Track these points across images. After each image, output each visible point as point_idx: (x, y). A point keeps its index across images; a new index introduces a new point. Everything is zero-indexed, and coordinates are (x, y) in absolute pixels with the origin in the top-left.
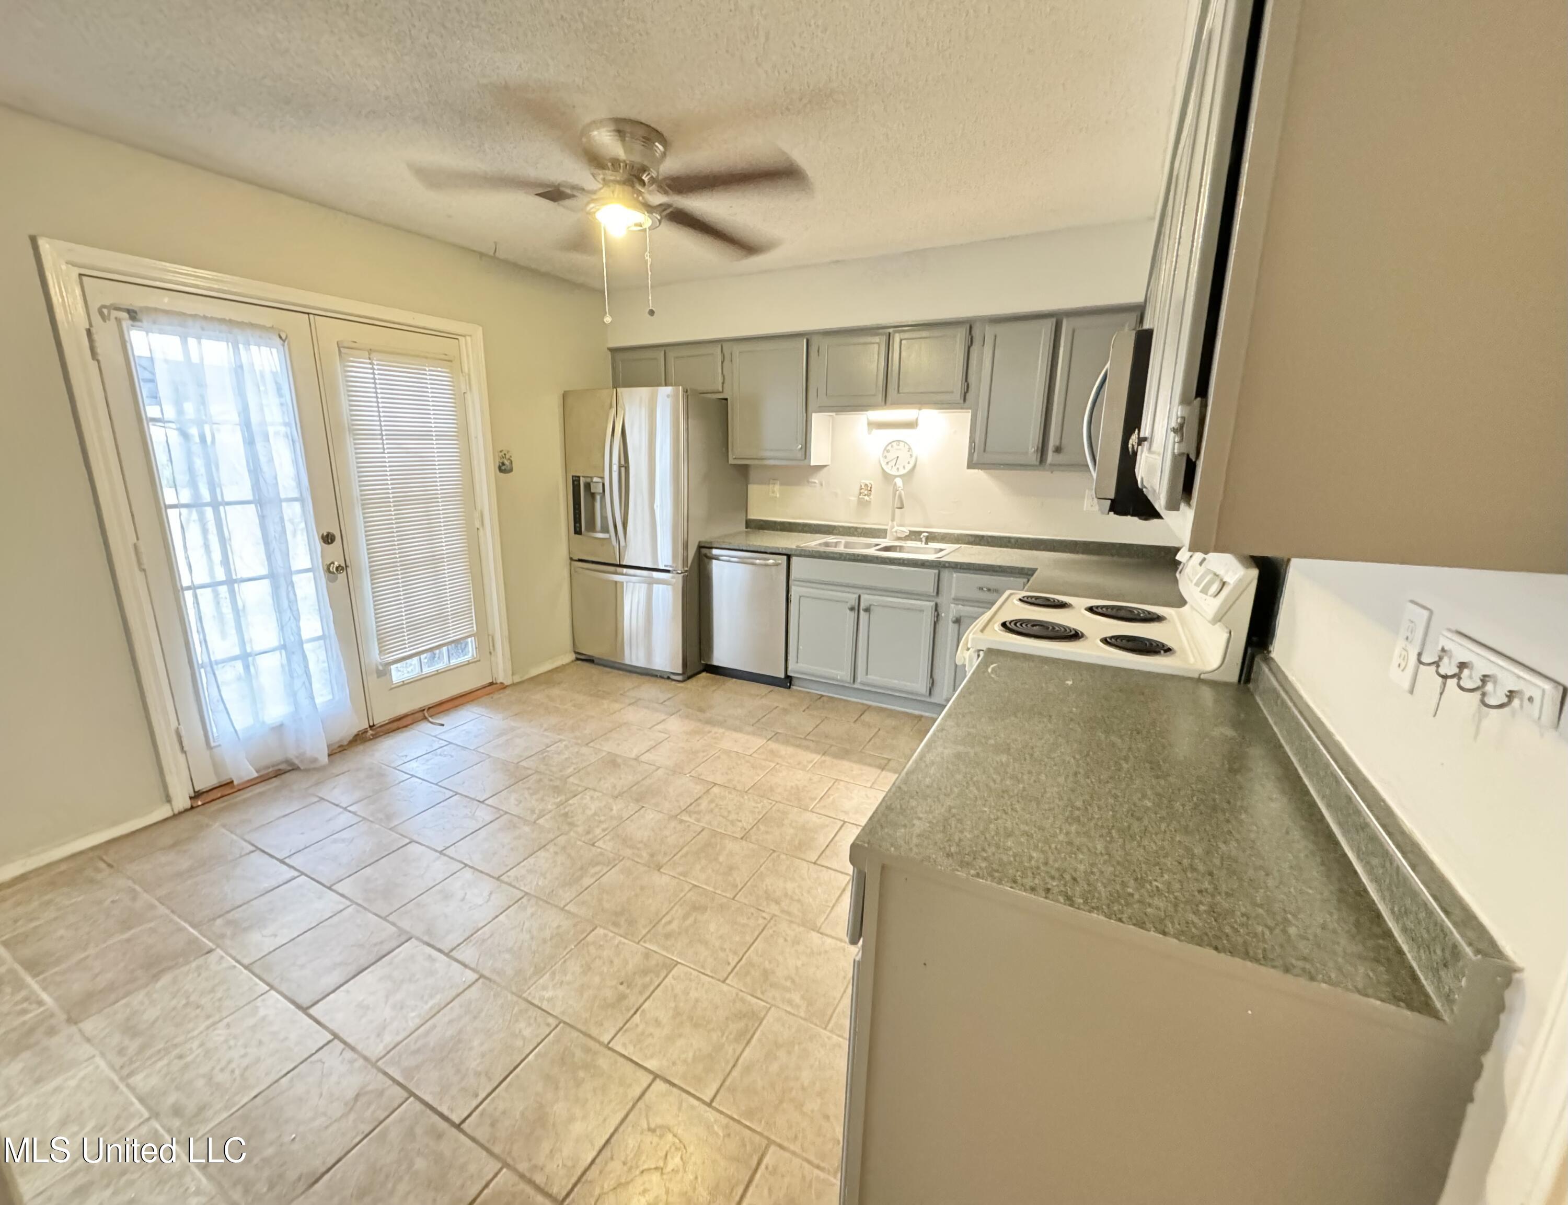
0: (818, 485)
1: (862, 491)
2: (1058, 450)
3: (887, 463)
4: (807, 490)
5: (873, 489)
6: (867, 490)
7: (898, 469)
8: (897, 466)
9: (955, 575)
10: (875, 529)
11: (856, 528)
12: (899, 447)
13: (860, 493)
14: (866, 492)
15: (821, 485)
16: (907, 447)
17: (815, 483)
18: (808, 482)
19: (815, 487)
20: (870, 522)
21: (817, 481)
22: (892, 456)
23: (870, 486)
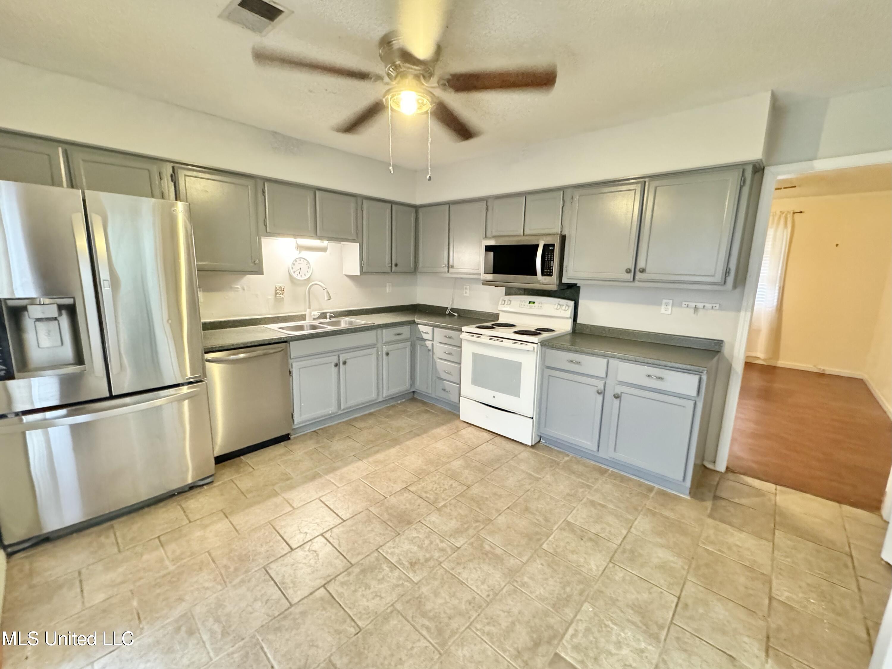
0: (240, 290)
1: (278, 291)
2: (396, 265)
3: (294, 272)
4: (231, 294)
5: (285, 290)
6: (281, 291)
7: (301, 276)
8: (301, 274)
9: (384, 331)
10: (291, 316)
11: (278, 317)
12: (300, 262)
13: (276, 294)
14: (281, 292)
15: (244, 289)
16: (306, 262)
17: (238, 288)
18: (231, 288)
19: (238, 291)
20: (285, 312)
21: (239, 287)
22: (297, 267)
23: (283, 288)
